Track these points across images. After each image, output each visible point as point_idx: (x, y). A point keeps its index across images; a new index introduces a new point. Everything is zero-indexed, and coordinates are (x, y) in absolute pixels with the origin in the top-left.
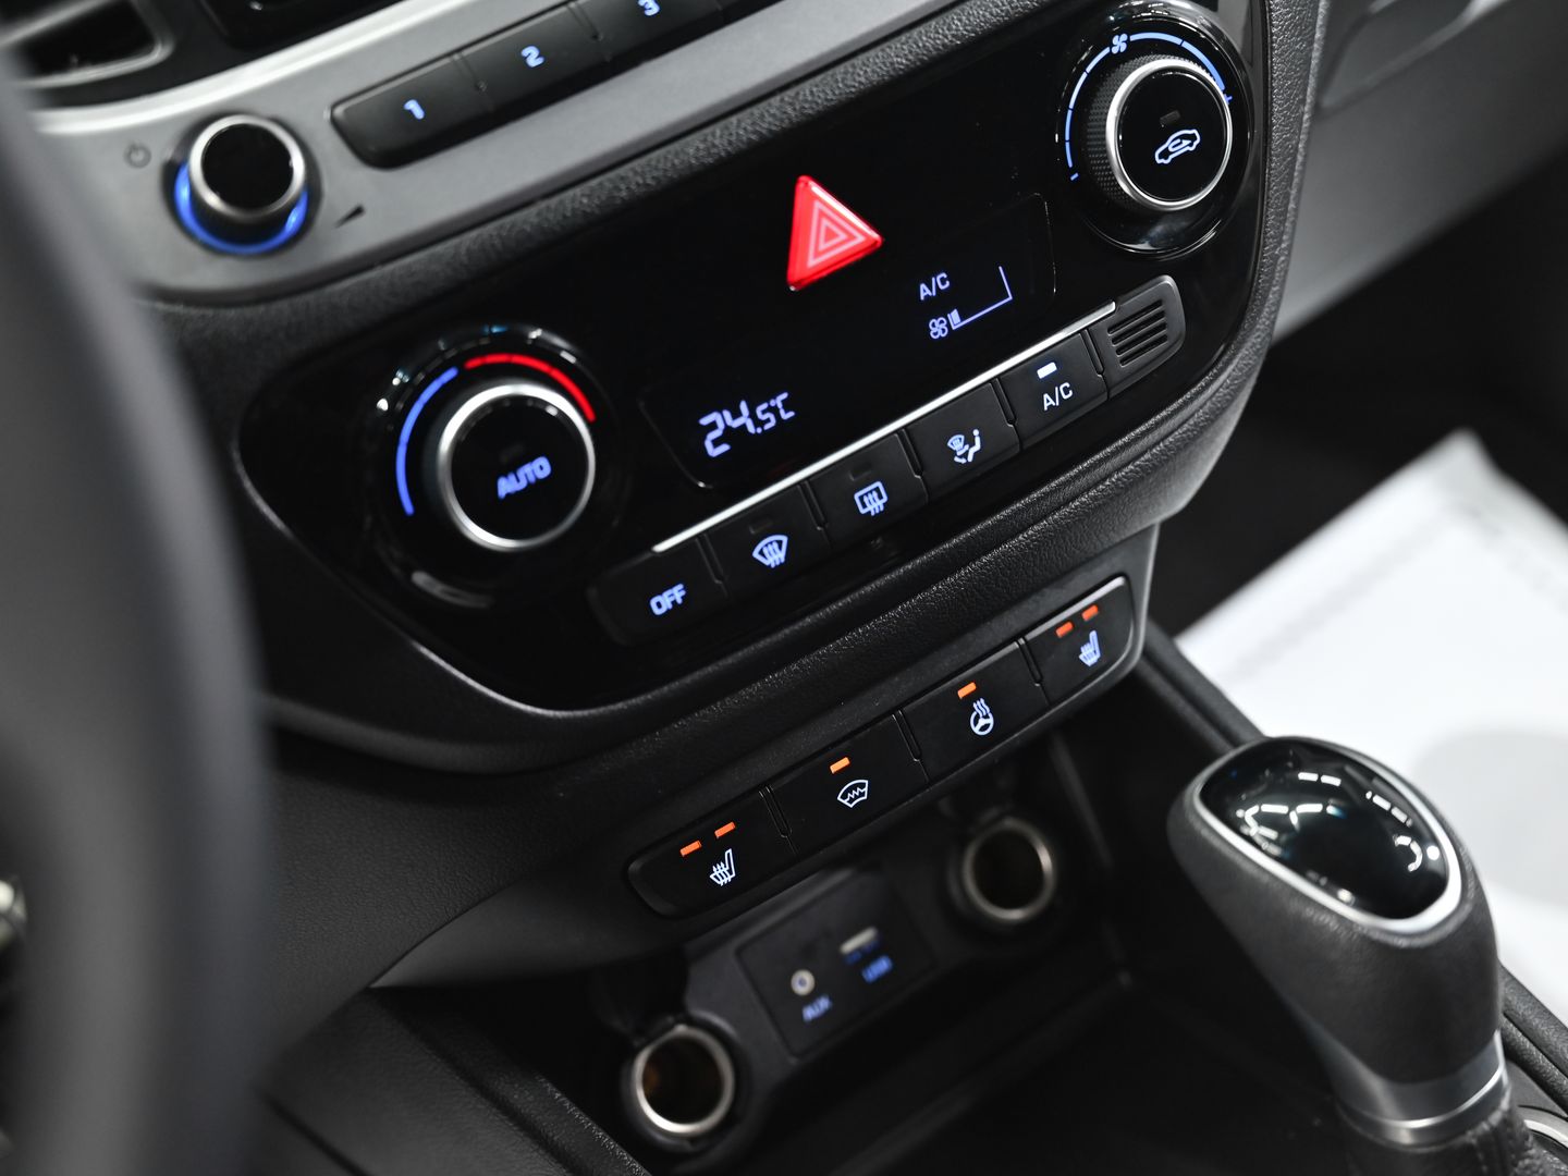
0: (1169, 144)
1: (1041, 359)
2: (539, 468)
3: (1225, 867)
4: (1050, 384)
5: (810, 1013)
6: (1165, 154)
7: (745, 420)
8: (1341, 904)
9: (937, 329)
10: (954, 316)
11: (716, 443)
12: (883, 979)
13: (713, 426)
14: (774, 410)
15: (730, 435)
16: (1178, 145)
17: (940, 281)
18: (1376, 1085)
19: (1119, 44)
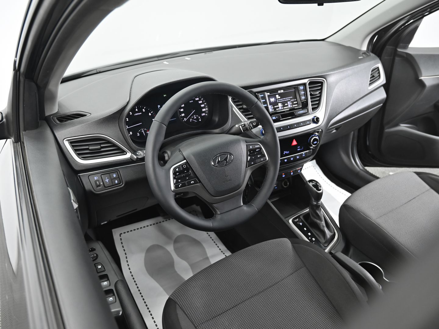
1: (303, 153)
3: (309, 186)
4: (303, 155)
8: (315, 189)
9: (298, 150)
12: (276, 189)
14: (288, 152)
15: (285, 153)
16: (315, 142)
17: (299, 147)
18: (313, 200)
19: (313, 135)
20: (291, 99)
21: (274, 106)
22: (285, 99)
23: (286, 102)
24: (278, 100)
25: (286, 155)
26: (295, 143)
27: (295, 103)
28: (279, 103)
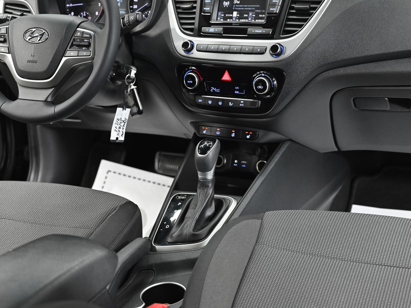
0: (259, 86)
1: (242, 101)
2: (191, 82)
4: (242, 103)
5: (235, 165)
6: (258, 87)
7: (215, 90)
9: (236, 92)
10: (238, 92)
11: (212, 90)
12: (244, 167)
13: (212, 88)
14: (218, 90)
15: (213, 90)
16: (260, 87)
17: (237, 88)
20: (257, 8)
21: (225, 14)
22: (247, 6)
23: (247, 12)
24: (234, 6)
25: (214, 94)
26: (226, 77)
27: (261, 16)
28: (235, 10)
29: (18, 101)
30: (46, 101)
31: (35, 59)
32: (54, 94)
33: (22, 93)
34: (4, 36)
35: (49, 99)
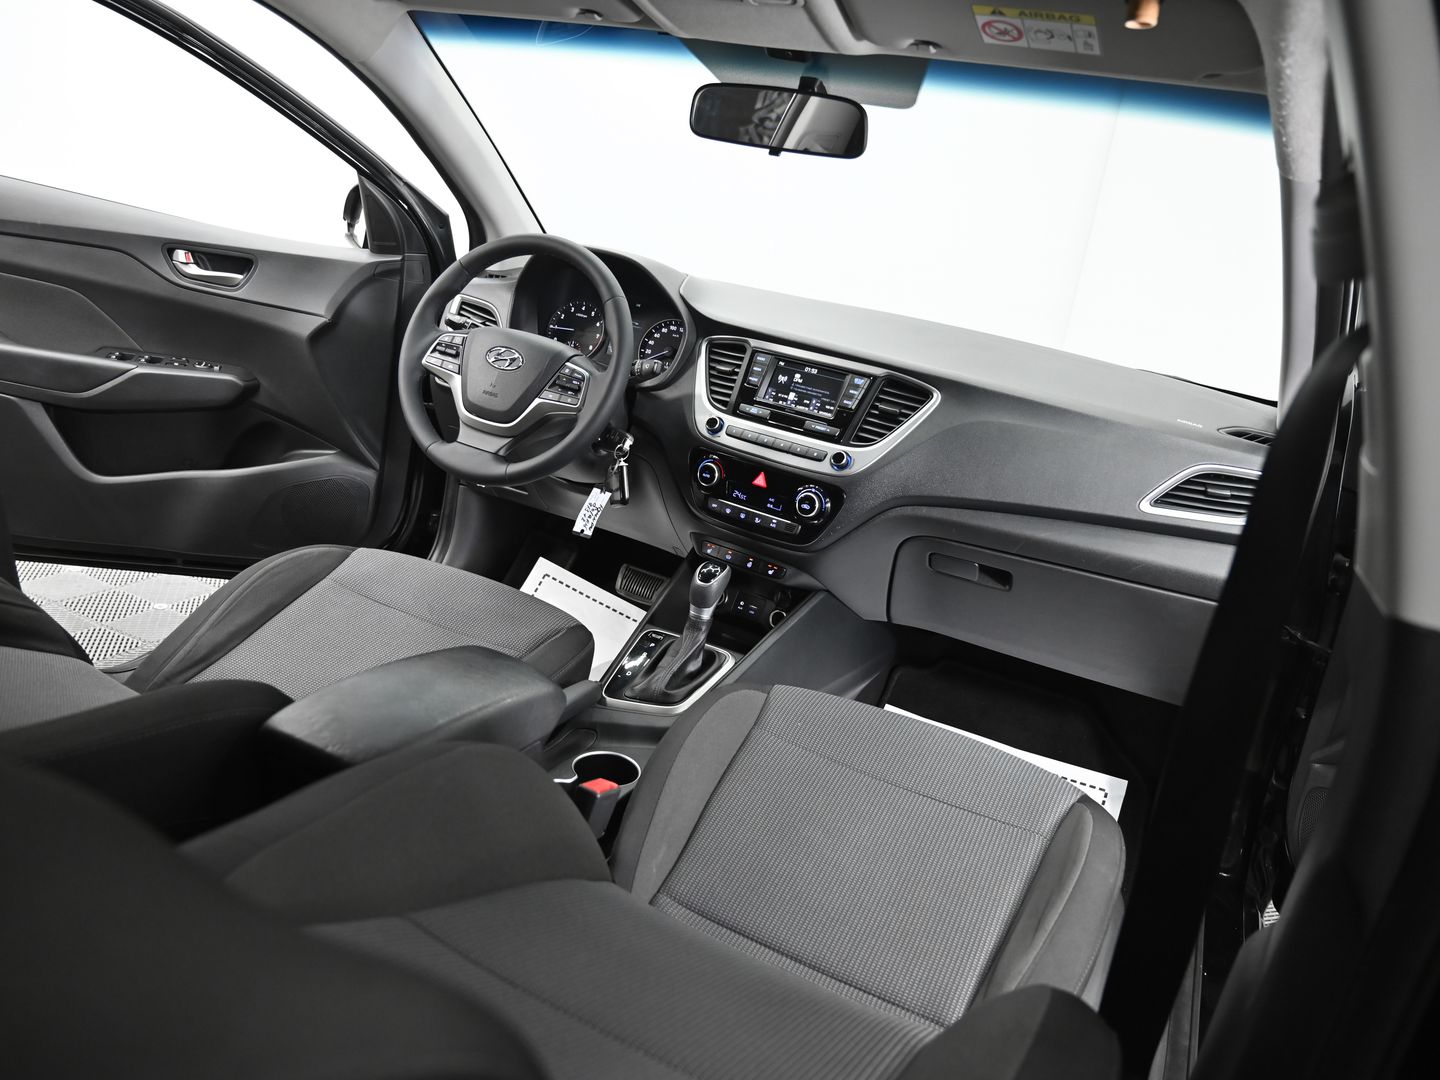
1: (775, 519)
2: (708, 476)
4: (773, 523)
5: (739, 608)
6: (803, 506)
7: (740, 495)
10: (772, 506)
11: (735, 495)
13: (735, 491)
14: (744, 497)
15: (737, 495)
16: (805, 506)
17: (772, 499)
20: (824, 396)
21: (777, 393)
22: (811, 389)
23: (810, 398)
25: (737, 500)
26: (760, 481)
27: (829, 408)
28: (793, 391)
29: (455, 443)
30: (496, 454)
31: (495, 391)
32: (510, 447)
33: (464, 434)
34: (458, 348)
35: (501, 453)
